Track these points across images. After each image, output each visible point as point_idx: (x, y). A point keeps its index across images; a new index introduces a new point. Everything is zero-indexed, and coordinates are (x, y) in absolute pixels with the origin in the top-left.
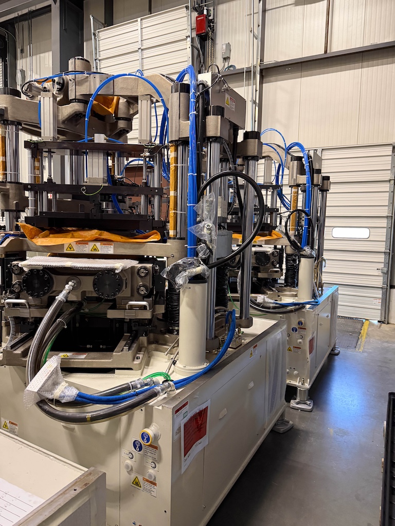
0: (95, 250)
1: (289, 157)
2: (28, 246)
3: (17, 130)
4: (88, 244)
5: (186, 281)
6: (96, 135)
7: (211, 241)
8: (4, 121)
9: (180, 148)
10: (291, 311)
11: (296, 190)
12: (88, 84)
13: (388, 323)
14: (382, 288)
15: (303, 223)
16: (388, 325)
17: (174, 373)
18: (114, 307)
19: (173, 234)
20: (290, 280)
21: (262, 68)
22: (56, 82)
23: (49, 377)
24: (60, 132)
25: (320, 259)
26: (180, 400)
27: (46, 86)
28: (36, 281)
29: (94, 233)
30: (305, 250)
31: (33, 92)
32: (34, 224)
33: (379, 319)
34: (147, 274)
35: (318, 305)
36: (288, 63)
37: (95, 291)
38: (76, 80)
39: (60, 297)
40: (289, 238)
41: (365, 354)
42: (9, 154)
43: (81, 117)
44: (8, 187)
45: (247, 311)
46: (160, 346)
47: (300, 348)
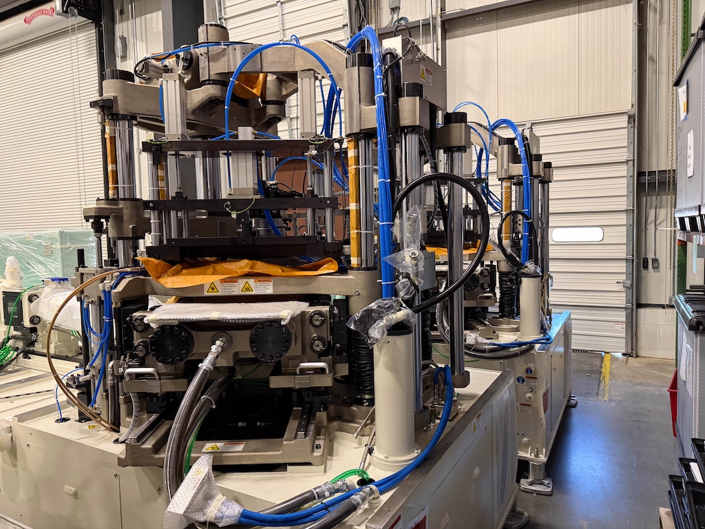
0: (247, 289)
1: (496, 140)
2: (152, 288)
3: (131, 127)
4: (237, 282)
5: (383, 332)
6: (240, 128)
7: (417, 275)
8: (113, 115)
9: (361, 143)
10: (516, 355)
11: (509, 184)
12: (226, 58)
13: (637, 356)
14: (625, 308)
15: (520, 228)
16: (637, 359)
17: (372, 466)
18: (277, 371)
19: (356, 263)
20: (507, 309)
21: (444, 19)
22: (181, 58)
23: (199, 490)
24: (190, 126)
25: (545, 277)
26: (391, 514)
27: (167, 64)
28: (169, 342)
29: (243, 265)
30: (527, 267)
31: (151, 73)
32: (160, 256)
33: (624, 351)
34: (323, 322)
35: (550, 343)
36: (478, 11)
37: (254, 352)
38: (210, 54)
39: (205, 365)
40: (504, 251)
41: (613, 404)
42: (120, 160)
43: (217, 105)
44: (121, 206)
45: (461, 360)
46: (345, 423)
47: (530, 406)
